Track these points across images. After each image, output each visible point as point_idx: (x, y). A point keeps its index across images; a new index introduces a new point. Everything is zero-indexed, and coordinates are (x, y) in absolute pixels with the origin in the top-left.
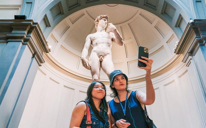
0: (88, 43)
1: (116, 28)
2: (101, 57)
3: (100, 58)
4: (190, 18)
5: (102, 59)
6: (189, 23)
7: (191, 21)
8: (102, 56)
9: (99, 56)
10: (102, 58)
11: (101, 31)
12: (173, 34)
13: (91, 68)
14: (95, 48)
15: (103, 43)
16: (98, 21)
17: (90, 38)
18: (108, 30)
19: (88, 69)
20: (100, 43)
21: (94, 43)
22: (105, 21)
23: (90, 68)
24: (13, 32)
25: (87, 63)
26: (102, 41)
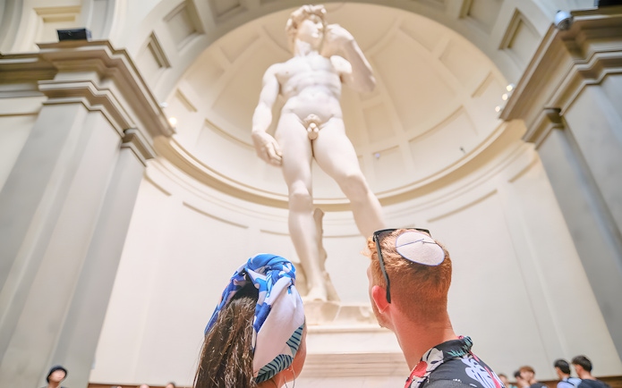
0: (269, 91)
1: (350, 37)
2: (313, 125)
3: (309, 130)
4: (557, 9)
5: (317, 134)
6: (553, 24)
7: (562, 16)
8: (313, 123)
9: (307, 125)
10: (316, 130)
11: (307, 54)
12: (490, 74)
13: (281, 161)
14: (292, 103)
15: (316, 84)
16: (295, 26)
17: (276, 75)
18: (325, 50)
19: (275, 164)
20: (306, 86)
21: (288, 88)
22: (316, 22)
23: (281, 163)
24: (59, 78)
25: (269, 146)
26: (311, 80)
